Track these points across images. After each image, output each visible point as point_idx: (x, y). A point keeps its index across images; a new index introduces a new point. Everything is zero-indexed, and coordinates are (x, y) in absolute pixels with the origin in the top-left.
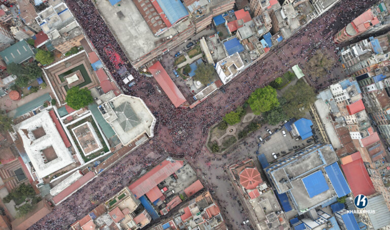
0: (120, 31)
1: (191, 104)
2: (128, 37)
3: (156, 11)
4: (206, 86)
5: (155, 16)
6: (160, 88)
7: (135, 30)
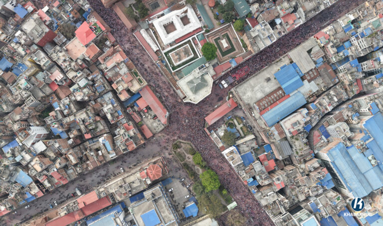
0: (257, 79)
1: (207, 128)
2: (253, 85)
3: (271, 104)
4: (220, 139)
5: (267, 103)
6: (218, 107)
7: (258, 90)
